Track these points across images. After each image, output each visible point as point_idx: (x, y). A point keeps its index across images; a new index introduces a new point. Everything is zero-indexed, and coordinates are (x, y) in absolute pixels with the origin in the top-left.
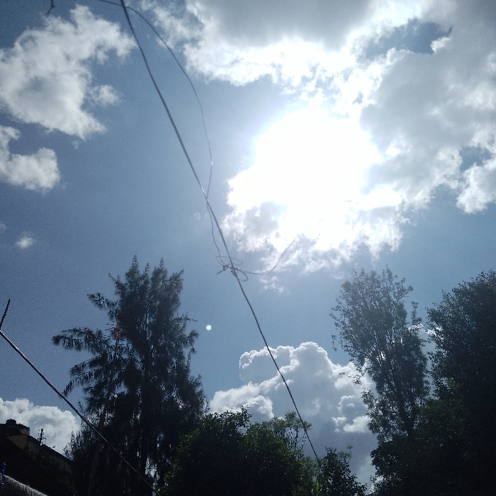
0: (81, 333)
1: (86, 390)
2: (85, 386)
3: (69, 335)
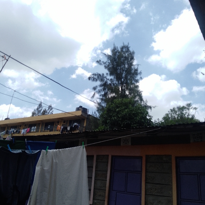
0: (96, 75)
1: (101, 95)
2: (100, 94)
3: (92, 76)
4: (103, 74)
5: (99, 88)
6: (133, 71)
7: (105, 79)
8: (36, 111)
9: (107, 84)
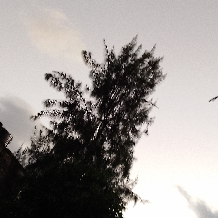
4: (79, 85)
5: (56, 107)
6: (138, 111)
7: (79, 97)
9: (77, 107)
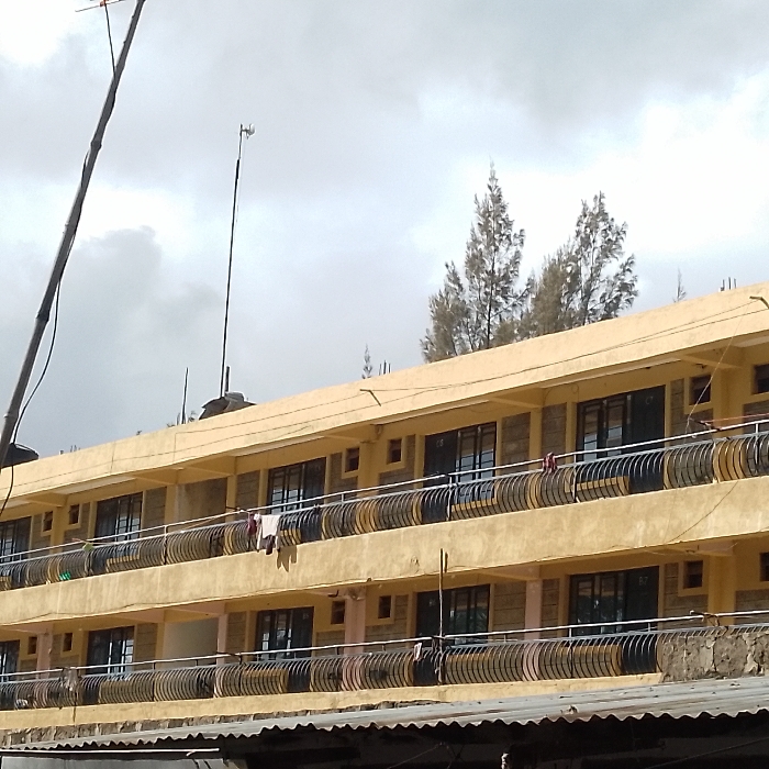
8: (465, 282)
